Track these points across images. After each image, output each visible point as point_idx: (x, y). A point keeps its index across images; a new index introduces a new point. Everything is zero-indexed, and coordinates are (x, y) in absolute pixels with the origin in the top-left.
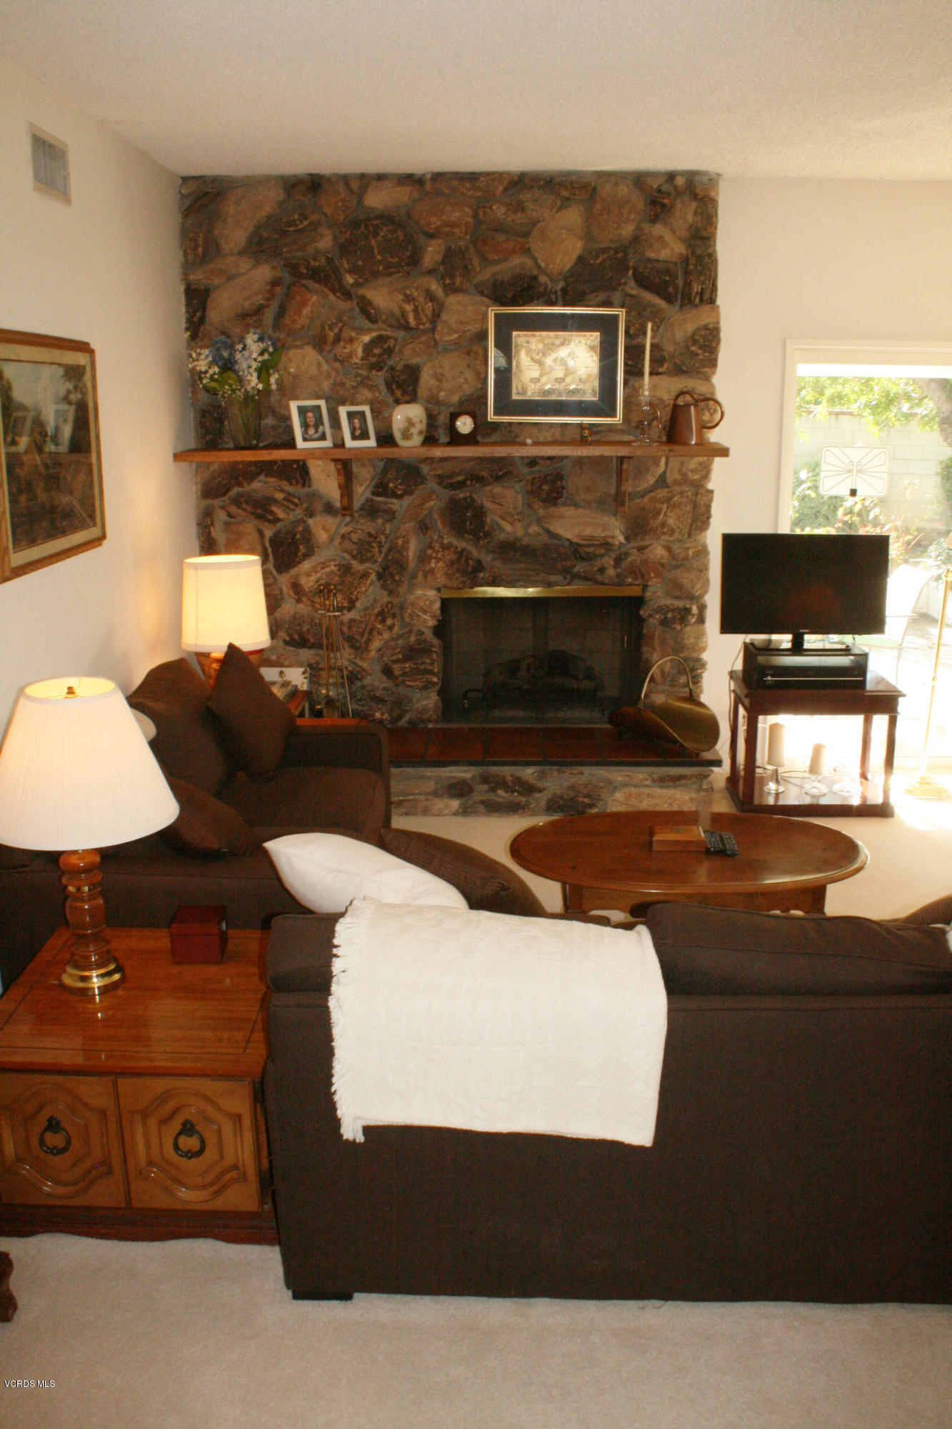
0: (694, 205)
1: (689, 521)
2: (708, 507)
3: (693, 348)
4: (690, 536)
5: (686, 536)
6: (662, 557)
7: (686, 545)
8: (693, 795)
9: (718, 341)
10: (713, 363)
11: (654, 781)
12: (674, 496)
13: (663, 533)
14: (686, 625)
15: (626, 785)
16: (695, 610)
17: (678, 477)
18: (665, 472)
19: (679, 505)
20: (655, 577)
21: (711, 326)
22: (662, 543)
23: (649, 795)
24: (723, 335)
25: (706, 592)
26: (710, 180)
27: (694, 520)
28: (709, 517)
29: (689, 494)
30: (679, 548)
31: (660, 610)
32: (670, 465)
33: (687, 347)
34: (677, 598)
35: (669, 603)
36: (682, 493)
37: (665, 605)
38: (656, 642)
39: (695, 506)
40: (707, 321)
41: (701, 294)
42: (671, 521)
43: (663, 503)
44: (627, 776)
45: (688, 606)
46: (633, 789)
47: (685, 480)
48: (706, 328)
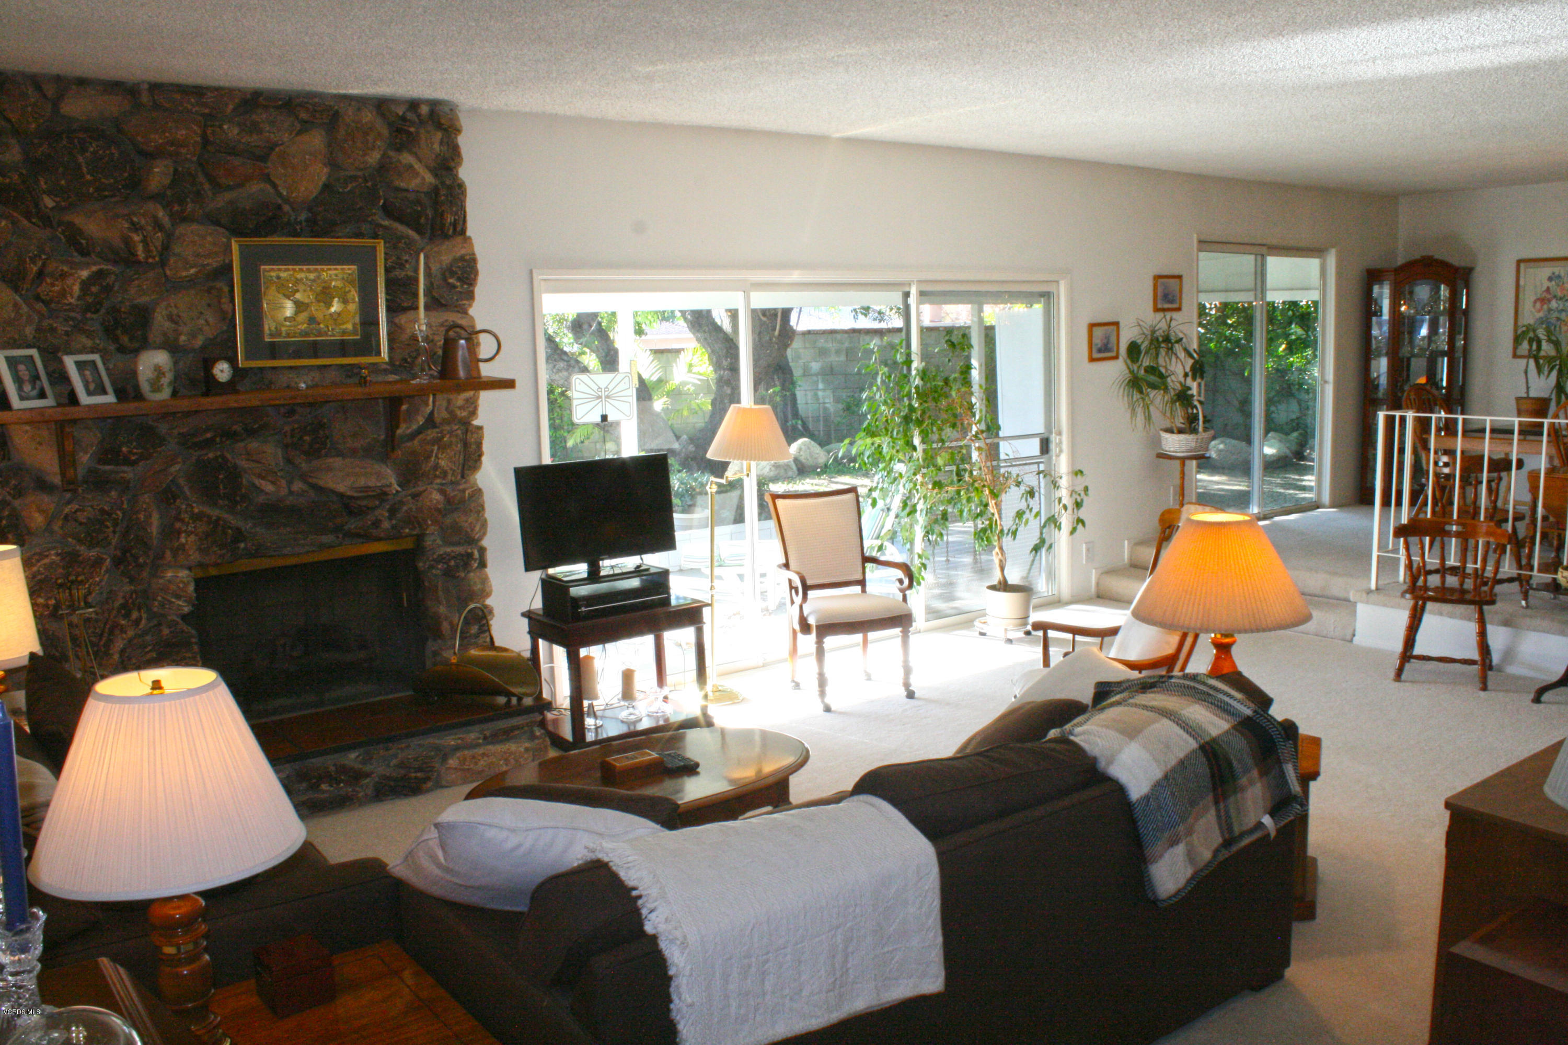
0: (439, 135)
1: (461, 461)
2: (479, 445)
3: (451, 281)
4: (463, 477)
5: (459, 477)
6: (438, 502)
7: (461, 487)
8: (527, 745)
9: (476, 273)
10: (470, 296)
11: (485, 738)
12: (443, 437)
13: (436, 477)
14: (469, 572)
15: (457, 748)
16: (476, 554)
17: (445, 415)
18: (432, 412)
19: (450, 445)
20: (432, 525)
21: (468, 257)
22: (436, 487)
23: (484, 755)
24: (480, 266)
25: (485, 534)
26: (451, 110)
27: (466, 460)
28: (480, 455)
29: (459, 432)
30: (454, 490)
31: (442, 559)
32: (437, 403)
33: (445, 280)
34: (458, 544)
35: (449, 550)
36: (451, 433)
37: (445, 553)
38: (440, 593)
39: (466, 444)
40: (463, 252)
41: (455, 225)
42: (443, 463)
43: (433, 445)
44: (459, 738)
45: (469, 551)
46: (466, 752)
47: (453, 418)
48: (462, 258)
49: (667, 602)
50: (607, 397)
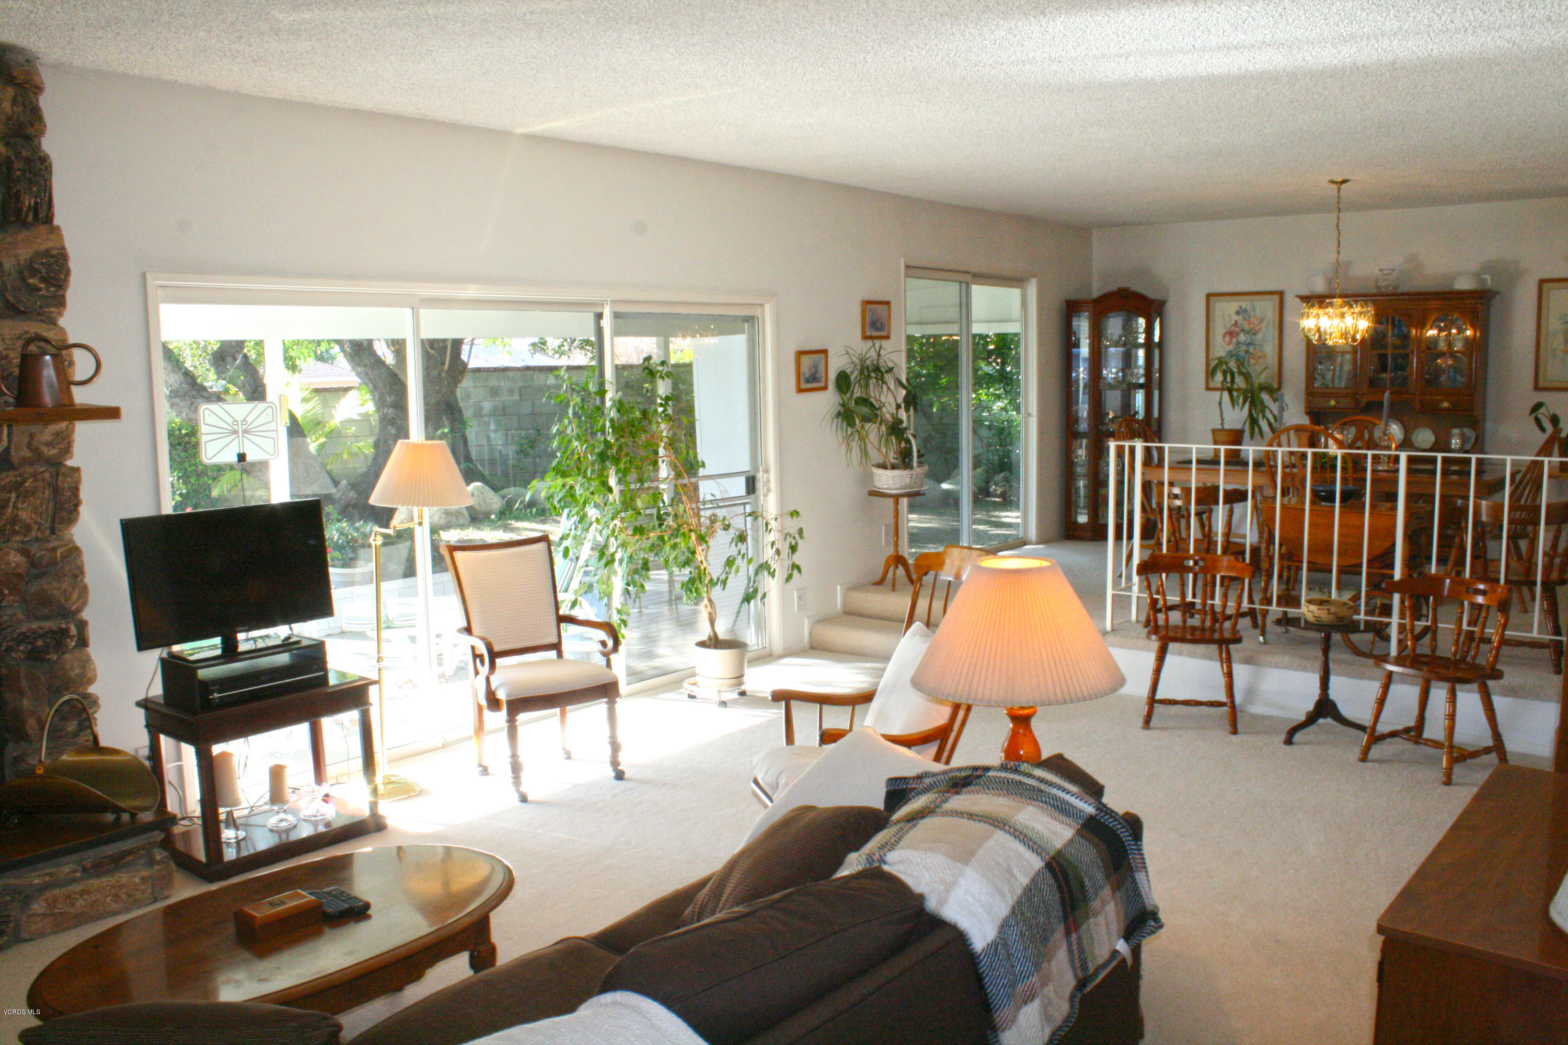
0: (10, 91)
1: (50, 512)
2: (75, 491)
3: (31, 281)
4: (53, 532)
5: (48, 532)
6: (18, 565)
7: (51, 545)
8: (145, 873)
9: (68, 273)
10: (61, 303)
11: (85, 870)
12: (24, 481)
13: (14, 532)
14: (64, 653)
15: (44, 888)
16: (74, 630)
17: (27, 453)
18: (7, 449)
19: (34, 492)
20: (10, 595)
21: (56, 252)
22: (15, 545)
23: (82, 893)
24: (73, 264)
25: (85, 604)
26: (27, 61)
27: (56, 510)
28: (77, 505)
29: (47, 475)
30: (40, 550)
31: (24, 638)
32: (15, 439)
33: (23, 279)
34: (47, 618)
35: (34, 626)
36: (35, 475)
37: (30, 630)
38: (24, 682)
39: (56, 491)
40: (50, 245)
41: (36, 209)
42: (24, 515)
43: (10, 492)
44: (46, 875)
45: (64, 626)
46: (57, 891)
47: (38, 457)
48: (47, 253)
49: (324, 680)
50: (245, 432)
